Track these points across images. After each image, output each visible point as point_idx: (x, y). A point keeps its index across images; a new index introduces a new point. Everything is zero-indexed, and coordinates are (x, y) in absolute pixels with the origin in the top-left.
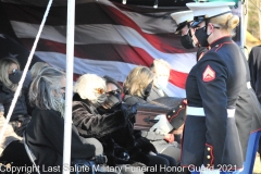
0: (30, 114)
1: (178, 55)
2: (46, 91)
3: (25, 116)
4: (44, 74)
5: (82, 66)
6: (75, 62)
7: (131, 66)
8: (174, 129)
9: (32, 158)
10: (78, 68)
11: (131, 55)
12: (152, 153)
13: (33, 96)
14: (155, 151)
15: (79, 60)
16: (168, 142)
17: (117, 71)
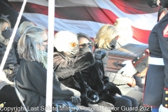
0: (19, 63)
1: (139, 15)
2: (32, 45)
3: (15, 65)
4: (28, 32)
5: (60, 25)
6: (55, 22)
7: (101, 25)
8: (138, 73)
9: (21, 99)
10: (58, 26)
11: (101, 16)
12: (118, 95)
13: (21, 50)
14: (120, 93)
15: (58, 20)
16: (130, 86)
17: (89, 29)
